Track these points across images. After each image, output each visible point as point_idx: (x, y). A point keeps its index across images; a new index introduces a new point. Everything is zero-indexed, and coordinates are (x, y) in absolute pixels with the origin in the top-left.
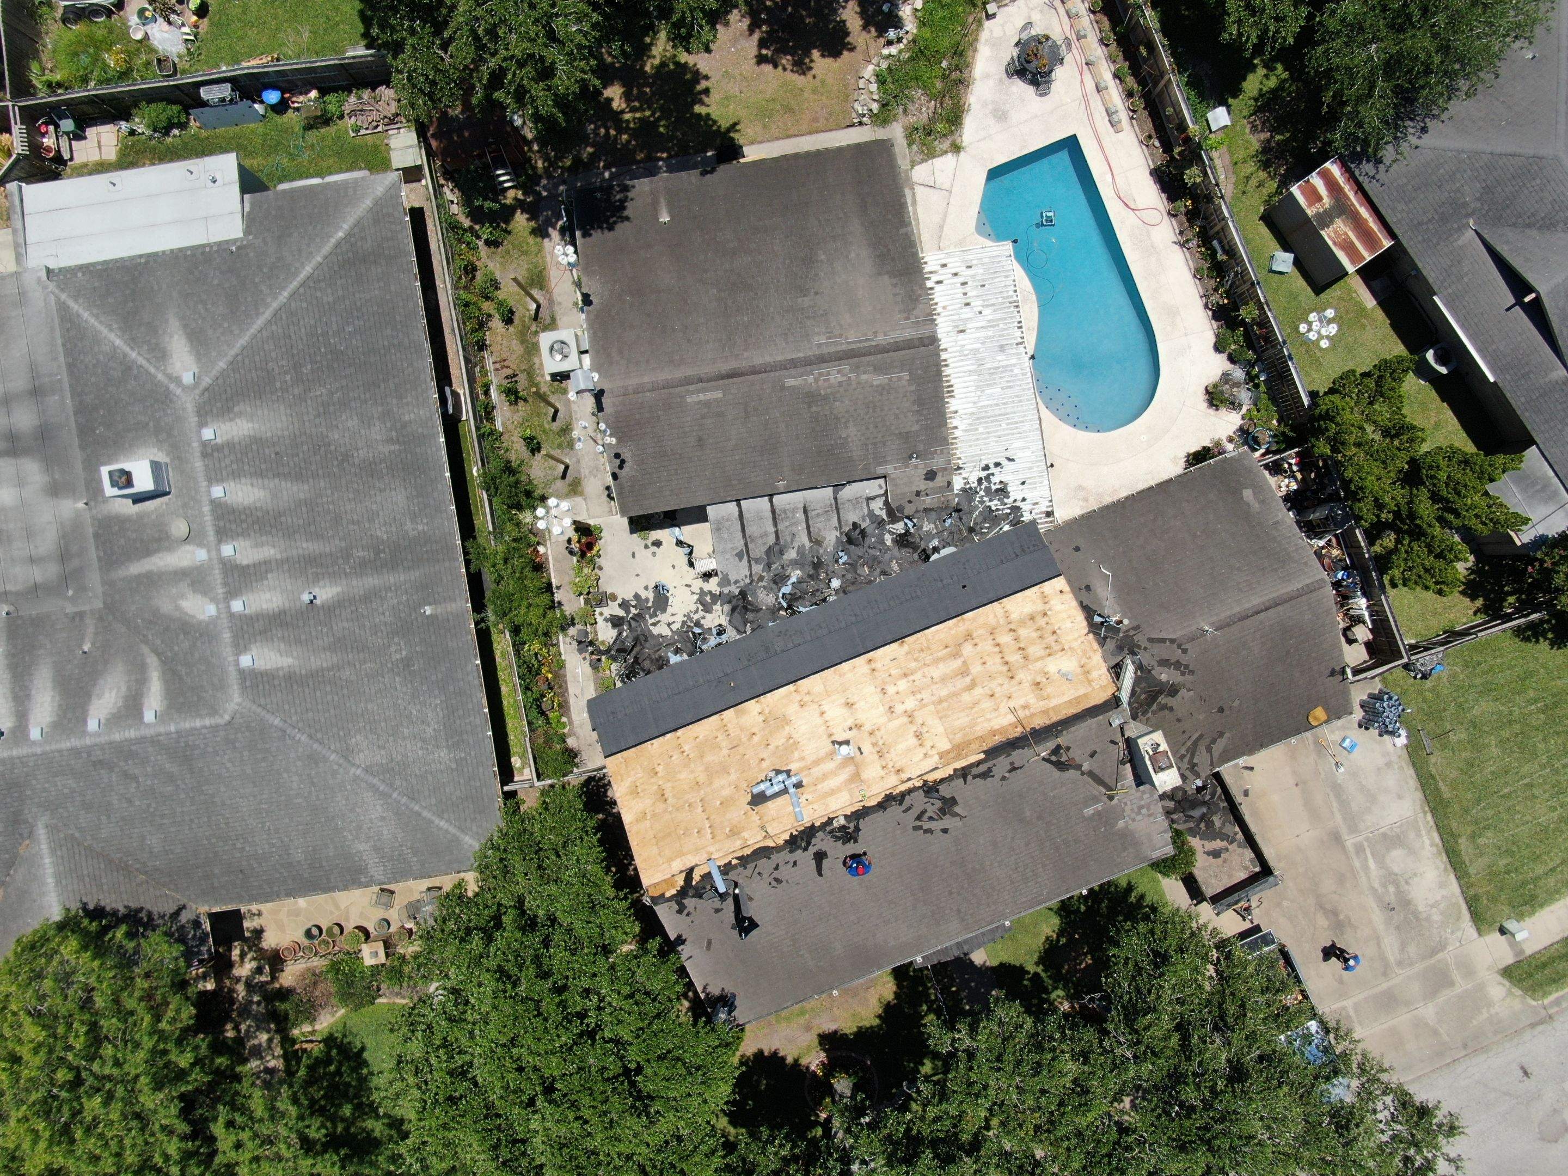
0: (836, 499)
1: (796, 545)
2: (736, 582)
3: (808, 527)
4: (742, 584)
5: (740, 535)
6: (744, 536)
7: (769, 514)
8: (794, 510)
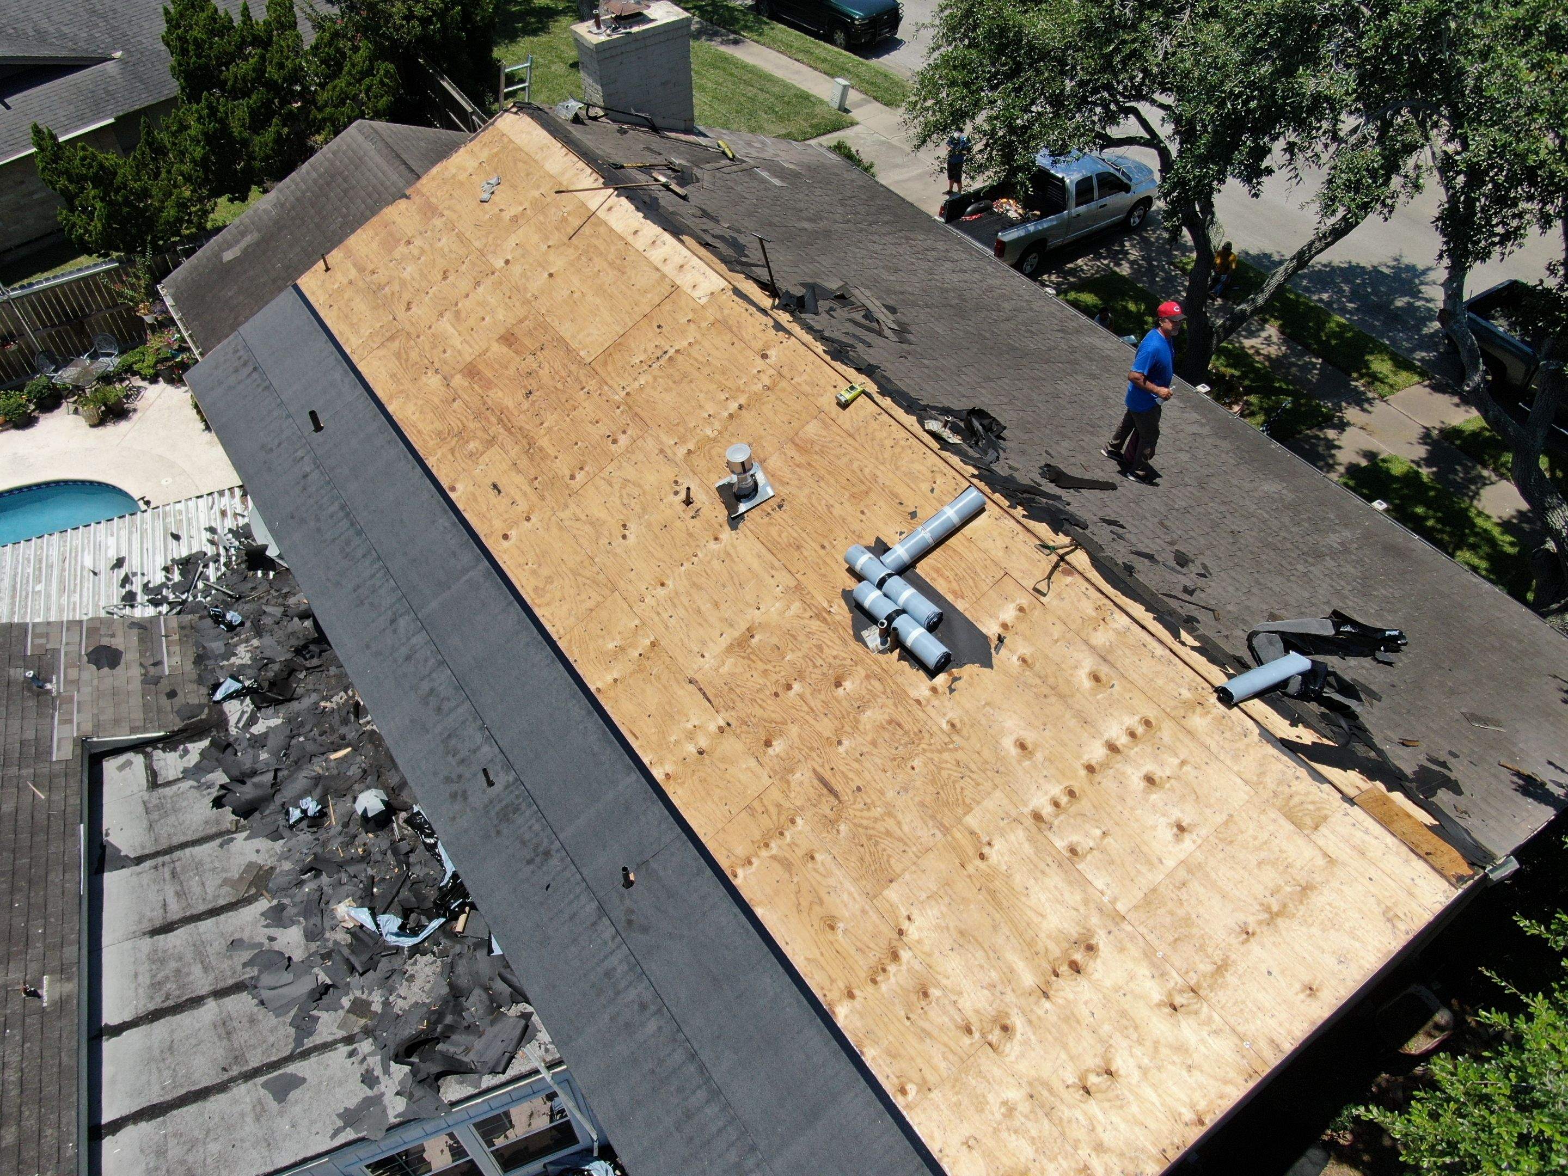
0: (139, 860)
1: (261, 934)
2: (369, 1079)
3: (214, 912)
4: (375, 1062)
5: (216, 1103)
6: (222, 1088)
7: (160, 1028)
8: (158, 959)
